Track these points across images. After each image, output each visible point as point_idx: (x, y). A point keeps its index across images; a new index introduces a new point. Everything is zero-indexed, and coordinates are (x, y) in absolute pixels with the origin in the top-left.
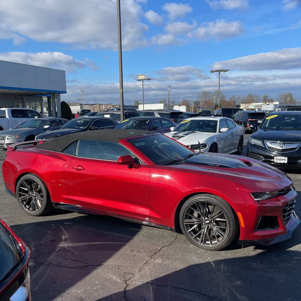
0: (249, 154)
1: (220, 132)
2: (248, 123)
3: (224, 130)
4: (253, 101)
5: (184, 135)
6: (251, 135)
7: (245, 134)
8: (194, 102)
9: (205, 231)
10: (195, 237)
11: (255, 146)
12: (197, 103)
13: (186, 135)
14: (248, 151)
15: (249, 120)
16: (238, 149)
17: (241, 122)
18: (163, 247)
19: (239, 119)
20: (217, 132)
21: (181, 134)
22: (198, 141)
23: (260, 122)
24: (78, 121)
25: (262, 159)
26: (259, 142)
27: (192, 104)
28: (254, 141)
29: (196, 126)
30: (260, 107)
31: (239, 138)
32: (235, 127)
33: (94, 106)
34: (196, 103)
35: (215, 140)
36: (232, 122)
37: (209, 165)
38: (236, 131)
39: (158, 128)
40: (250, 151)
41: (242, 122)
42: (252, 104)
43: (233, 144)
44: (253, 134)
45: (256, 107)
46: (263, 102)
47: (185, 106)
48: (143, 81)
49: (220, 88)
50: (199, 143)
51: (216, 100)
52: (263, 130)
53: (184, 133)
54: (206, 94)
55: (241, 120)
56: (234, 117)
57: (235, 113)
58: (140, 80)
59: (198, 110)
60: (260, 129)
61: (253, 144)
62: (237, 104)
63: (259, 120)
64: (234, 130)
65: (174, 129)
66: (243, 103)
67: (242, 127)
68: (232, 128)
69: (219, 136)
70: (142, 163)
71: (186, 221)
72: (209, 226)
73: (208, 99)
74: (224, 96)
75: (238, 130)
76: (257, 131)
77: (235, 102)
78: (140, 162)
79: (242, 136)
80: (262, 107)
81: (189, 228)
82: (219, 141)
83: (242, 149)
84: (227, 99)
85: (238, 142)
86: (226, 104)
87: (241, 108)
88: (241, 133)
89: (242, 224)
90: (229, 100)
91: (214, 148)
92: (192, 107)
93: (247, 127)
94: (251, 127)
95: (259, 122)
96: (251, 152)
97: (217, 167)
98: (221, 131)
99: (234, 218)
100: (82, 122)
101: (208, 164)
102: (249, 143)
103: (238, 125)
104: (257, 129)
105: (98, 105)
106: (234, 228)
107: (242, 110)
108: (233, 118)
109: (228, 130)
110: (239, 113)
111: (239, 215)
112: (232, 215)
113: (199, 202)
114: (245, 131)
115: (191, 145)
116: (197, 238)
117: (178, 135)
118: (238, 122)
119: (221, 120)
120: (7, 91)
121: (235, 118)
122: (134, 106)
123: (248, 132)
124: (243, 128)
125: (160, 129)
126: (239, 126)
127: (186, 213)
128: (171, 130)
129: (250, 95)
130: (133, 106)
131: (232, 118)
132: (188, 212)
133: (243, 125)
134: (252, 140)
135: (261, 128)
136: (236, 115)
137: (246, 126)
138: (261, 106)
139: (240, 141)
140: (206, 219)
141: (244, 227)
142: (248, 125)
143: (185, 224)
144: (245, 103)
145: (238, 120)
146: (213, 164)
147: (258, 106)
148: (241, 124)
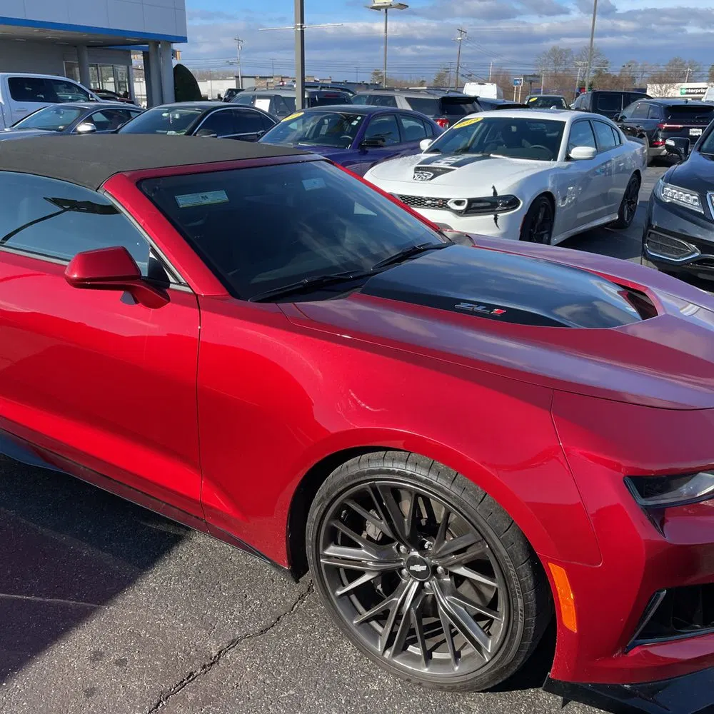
0: (652, 236)
1: (568, 158)
2: (660, 134)
3: (580, 152)
4: (681, 78)
5: (453, 165)
6: (664, 171)
7: (648, 166)
8: (525, 77)
9: (408, 604)
10: (367, 621)
11: (676, 210)
12: (532, 78)
13: (459, 165)
14: (649, 225)
15: (666, 125)
16: (621, 214)
17: (641, 131)
18: (234, 643)
19: (635, 122)
20: (558, 160)
21: (442, 164)
22: (493, 187)
23: (695, 132)
24: (165, 115)
25: (693, 253)
26: (688, 198)
27: (518, 82)
28: (673, 194)
29: (501, 139)
30: (698, 93)
31: (628, 177)
32: (618, 143)
33: (269, 80)
34: (528, 78)
35: (549, 186)
36: (612, 128)
37: (463, 305)
38: (621, 158)
39: (384, 141)
40: (655, 224)
41: (645, 134)
42: (679, 84)
43: (605, 198)
44: (673, 167)
45: (687, 93)
46: (708, 82)
47: (495, 85)
48: (386, 11)
49: (594, 40)
50: (495, 193)
51: (583, 73)
52: (704, 156)
53: (454, 159)
54: (558, 56)
55: (641, 127)
56: (624, 117)
57: (627, 104)
58: (378, 8)
59: (528, 97)
60: (697, 154)
61: (668, 201)
62: (637, 84)
63: (695, 128)
64: (613, 155)
65: (429, 144)
66: (655, 82)
67: (642, 146)
68: (611, 148)
69: (564, 172)
70: (180, 283)
71: (332, 550)
72: (427, 584)
73: (562, 67)
74: (607, 63)
75: (628, 155)
76: (686, 160)
77: (633, 79)
78: (171, 279)
79: (637, 173)
80: (704, 93)
81: (345, 581)
82: (563, 188)
83: (632, 212)
84: (614, 70)
85: (623, 190)
86: (608, 81)
87: (648, 93)
88: (635, 165)
89: (569, 619)
90: (617, 74)
91: (543, 210)
92: (517, 89)
93: (657, 146)
94: (668, 147)
95: (694, 134)
96: (657, 229)
97: (494, 317)
98: (571, 155)
99: (531, 582)
100: (177, 116)
101: (459, 301)
102: (655, 198)
103: (629, 139)
104: (687, 153)
105: (277, 79)
106: (526, 624)
107: (649, 97)
108: (621, 121)
109: (595, 154)
110: (637, 105)
111: (558, 575)
112: (526, 570)
113: (383, 487)
114: (651, 159)
115: (469, 200)
116: (374, 623)
117: (434, 165)
118: (633, 133)
119: (575, 122)
120: (35, 32)
121: (624, 120)
122: (369, 82)
123: (657, 161)
124: (643, 149)
125: (394, 145)
126: (632, 142)
127: (329, 520)
128: (422, 148)
129: (676, 61)
130: (367, 84)
131: (616, 120)
132: (336, 516)
133: (646, 140)
134: (668, 189)
135: (699, 150)
136: (628, 112)
137: (653, 144)
138: (703, 91)
139: (629, 187)
140: (414, 557)
141: (576, 632)
142: (661, 140)
143: (326, 566)
144: (661, 82)
145: (634, 125)
146: (479, 304)
147: (692, 91)
148: (642, 136)
